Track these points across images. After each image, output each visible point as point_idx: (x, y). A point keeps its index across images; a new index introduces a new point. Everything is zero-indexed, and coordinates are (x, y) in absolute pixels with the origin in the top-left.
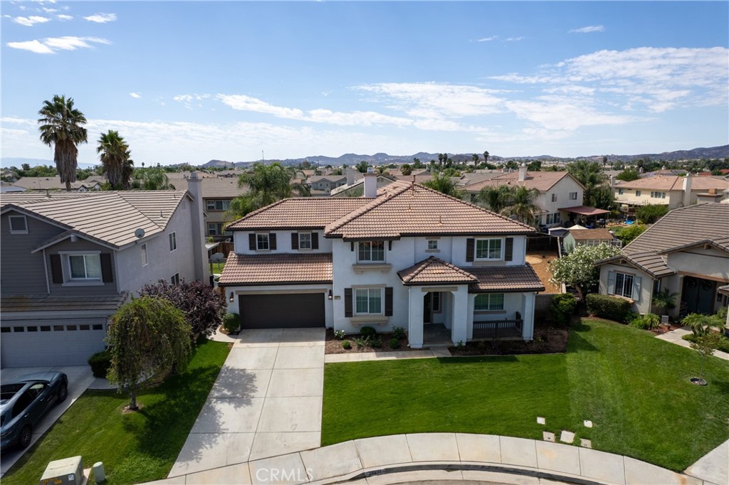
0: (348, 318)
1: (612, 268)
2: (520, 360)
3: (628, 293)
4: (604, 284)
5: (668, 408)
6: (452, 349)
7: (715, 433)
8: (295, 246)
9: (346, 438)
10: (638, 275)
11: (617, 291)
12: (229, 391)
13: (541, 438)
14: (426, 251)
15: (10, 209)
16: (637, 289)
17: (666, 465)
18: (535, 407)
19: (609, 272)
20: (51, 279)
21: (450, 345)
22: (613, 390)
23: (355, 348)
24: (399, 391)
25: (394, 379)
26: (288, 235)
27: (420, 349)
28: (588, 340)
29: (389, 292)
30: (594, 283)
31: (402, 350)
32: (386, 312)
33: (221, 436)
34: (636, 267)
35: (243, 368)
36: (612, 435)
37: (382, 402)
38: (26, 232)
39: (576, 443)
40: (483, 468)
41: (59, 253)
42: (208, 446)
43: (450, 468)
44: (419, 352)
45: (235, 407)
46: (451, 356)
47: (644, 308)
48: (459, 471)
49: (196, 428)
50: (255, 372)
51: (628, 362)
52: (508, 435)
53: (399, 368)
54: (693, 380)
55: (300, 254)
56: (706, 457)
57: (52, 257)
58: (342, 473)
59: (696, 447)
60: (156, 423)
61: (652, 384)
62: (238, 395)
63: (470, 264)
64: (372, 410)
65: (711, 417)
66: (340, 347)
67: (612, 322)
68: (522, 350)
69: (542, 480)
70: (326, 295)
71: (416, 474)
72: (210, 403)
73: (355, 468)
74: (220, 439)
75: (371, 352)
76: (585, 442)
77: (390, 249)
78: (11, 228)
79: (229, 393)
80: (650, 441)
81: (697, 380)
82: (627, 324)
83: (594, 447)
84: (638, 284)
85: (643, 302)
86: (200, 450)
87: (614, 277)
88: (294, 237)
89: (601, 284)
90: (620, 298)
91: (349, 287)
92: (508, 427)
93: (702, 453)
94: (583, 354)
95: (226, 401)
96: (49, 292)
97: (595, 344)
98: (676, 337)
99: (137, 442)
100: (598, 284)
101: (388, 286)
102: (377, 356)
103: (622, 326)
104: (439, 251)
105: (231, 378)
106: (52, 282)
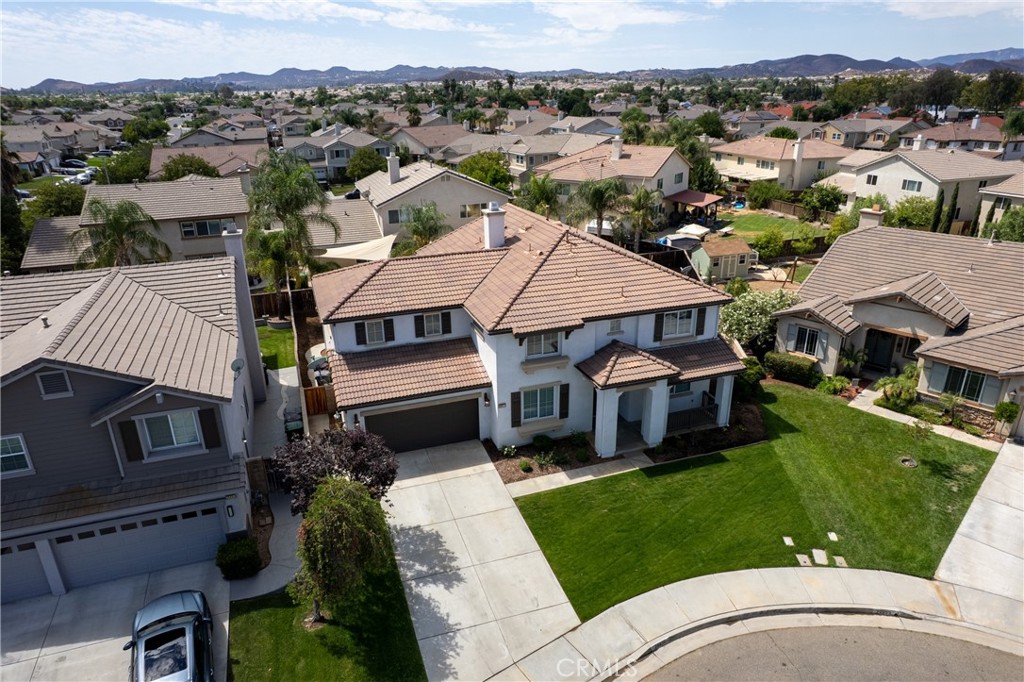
0: (515, 429)
1: (794, 321)
2: (729, 458)
3: (811, 351)
4: (782, 339)
5: (894, 502)
6: (650, 453)
7: (944, 526)
8: (419, 332)
9: (604, 606)
10: (824, 330)
11: (797, 349)
12: (422, 565)
13: (797, 564)
14: (608, 334)
15: (42, 365)
16: (822, 346)
17: (918, 573)
18: (776, 525)
19: (790, 325)
20: (124, 456)
21: (645, 447)
22: (837, 486)
23: (536, 467)
24: (624, 527)
25: (610, 510)
26: (410, 319)
27: (613, 459)
28: (782, 416)
29: (565, 390)
30: (771, 337)
31: (592, 464)
32: (561, 413)
33: (458, 635)
34: (824, 322)
35: (416, 525)
36: (860, 547)
37: (614, 547)
38: (70, 394)
39: (832, 564)
40: (762, 614)
41: (133, 418)
42: (451, 653)
43: (730, 621)
44: (614, 462)
45: (447, 588)
46: (653, 464)
47: (828, 369)
48: (740, 622)
49: (420, 630)
50: (436, 528)
51: (836, 445)
52: (766, 567)
53: (606, 492)
54: (904, 461)
55: (427, 344)
56: (946, 555)
57: (121, 425)
58: (626, 654)
59: (934, 546)
60: (365, 635)
61: (869, 471)
62: (437, 569)
63: (657, 344)
64: (610, 560)
65: (935, 507)
66: (517, 470)
67: (797, 387)
68: (724, 443)
69: (820, 615)
70: (481, 400)
71: (701, 635)
72: (411, 589)
73: (637, 644)
74: (459, 639)
75: (558, 472)
76: (839, 560)
77: (567, 338)
78: (43, 392)
79: (425, 569)
80: (895, 548)
81: (906, 460)
82: (814, 388)
83: (851, 566)
84: (824, 341)
85: (828, 360)
86: (448, 662)
87: (795, 332)
88: (419, 322)
89: (778, 339)
90: (802, 357)
91: (517, 390)
92: (761, 555)
93: (941, 552)
94: (787, 438)
95: (429, 582)
96: (123, 475)
97: (791, 422)
98: (866, 401)
99: (362, 669)
100: (775, 338)
101: (564, 382)
102: (571, 478)
103: (810, 392)
104: (623, 332)
105: (410, 543)
106: (125, 460)
